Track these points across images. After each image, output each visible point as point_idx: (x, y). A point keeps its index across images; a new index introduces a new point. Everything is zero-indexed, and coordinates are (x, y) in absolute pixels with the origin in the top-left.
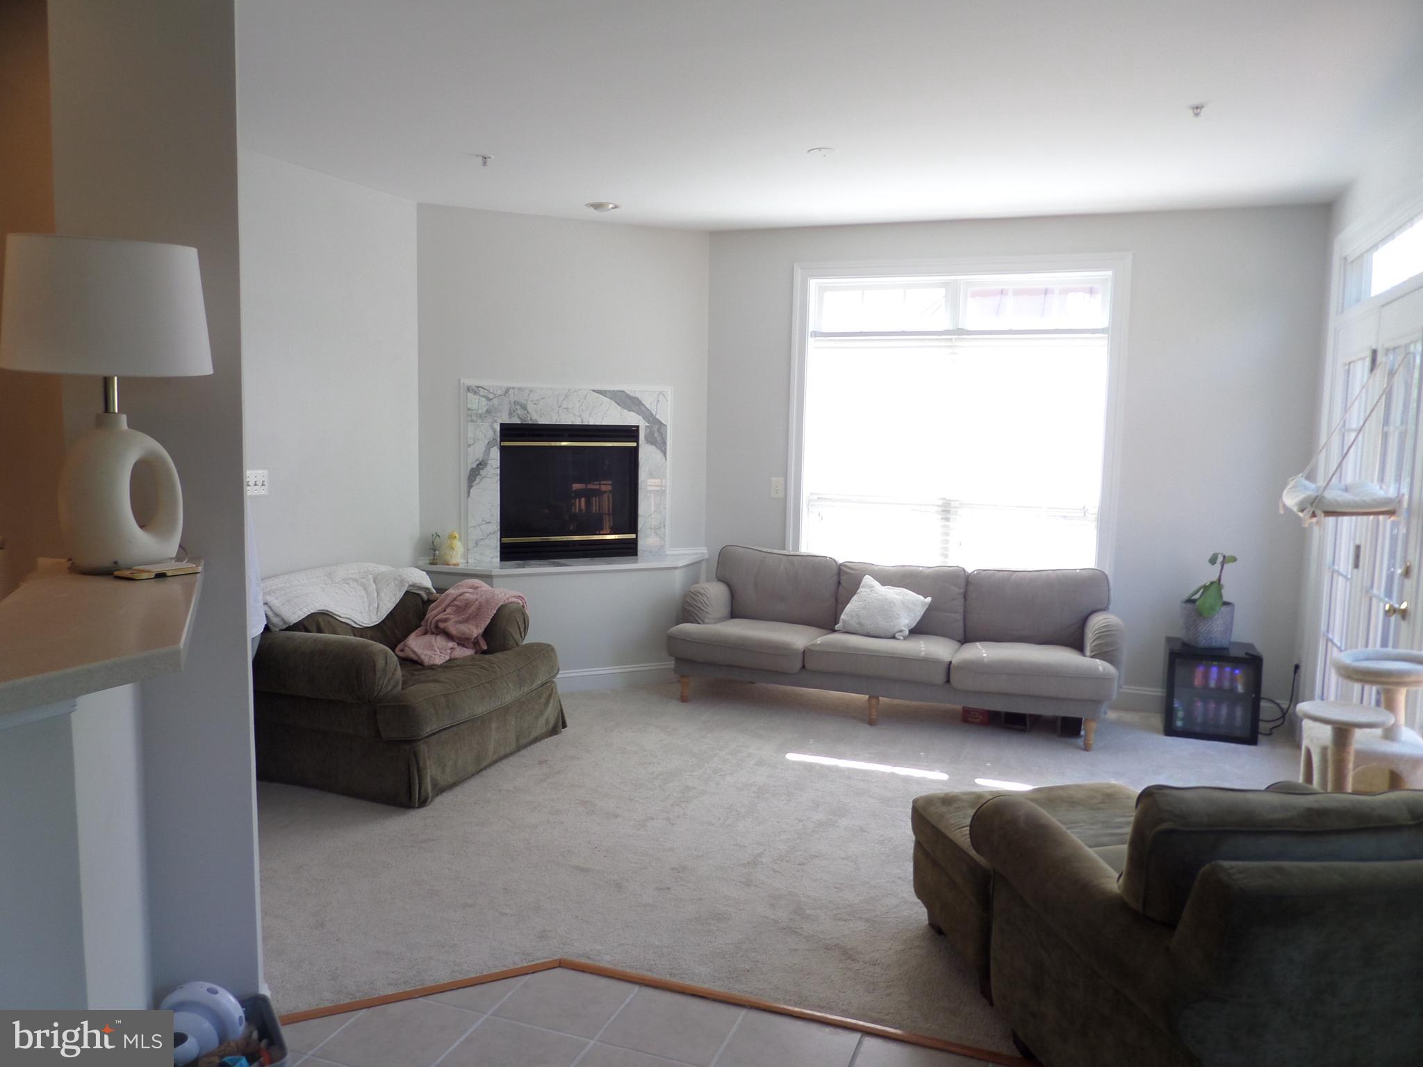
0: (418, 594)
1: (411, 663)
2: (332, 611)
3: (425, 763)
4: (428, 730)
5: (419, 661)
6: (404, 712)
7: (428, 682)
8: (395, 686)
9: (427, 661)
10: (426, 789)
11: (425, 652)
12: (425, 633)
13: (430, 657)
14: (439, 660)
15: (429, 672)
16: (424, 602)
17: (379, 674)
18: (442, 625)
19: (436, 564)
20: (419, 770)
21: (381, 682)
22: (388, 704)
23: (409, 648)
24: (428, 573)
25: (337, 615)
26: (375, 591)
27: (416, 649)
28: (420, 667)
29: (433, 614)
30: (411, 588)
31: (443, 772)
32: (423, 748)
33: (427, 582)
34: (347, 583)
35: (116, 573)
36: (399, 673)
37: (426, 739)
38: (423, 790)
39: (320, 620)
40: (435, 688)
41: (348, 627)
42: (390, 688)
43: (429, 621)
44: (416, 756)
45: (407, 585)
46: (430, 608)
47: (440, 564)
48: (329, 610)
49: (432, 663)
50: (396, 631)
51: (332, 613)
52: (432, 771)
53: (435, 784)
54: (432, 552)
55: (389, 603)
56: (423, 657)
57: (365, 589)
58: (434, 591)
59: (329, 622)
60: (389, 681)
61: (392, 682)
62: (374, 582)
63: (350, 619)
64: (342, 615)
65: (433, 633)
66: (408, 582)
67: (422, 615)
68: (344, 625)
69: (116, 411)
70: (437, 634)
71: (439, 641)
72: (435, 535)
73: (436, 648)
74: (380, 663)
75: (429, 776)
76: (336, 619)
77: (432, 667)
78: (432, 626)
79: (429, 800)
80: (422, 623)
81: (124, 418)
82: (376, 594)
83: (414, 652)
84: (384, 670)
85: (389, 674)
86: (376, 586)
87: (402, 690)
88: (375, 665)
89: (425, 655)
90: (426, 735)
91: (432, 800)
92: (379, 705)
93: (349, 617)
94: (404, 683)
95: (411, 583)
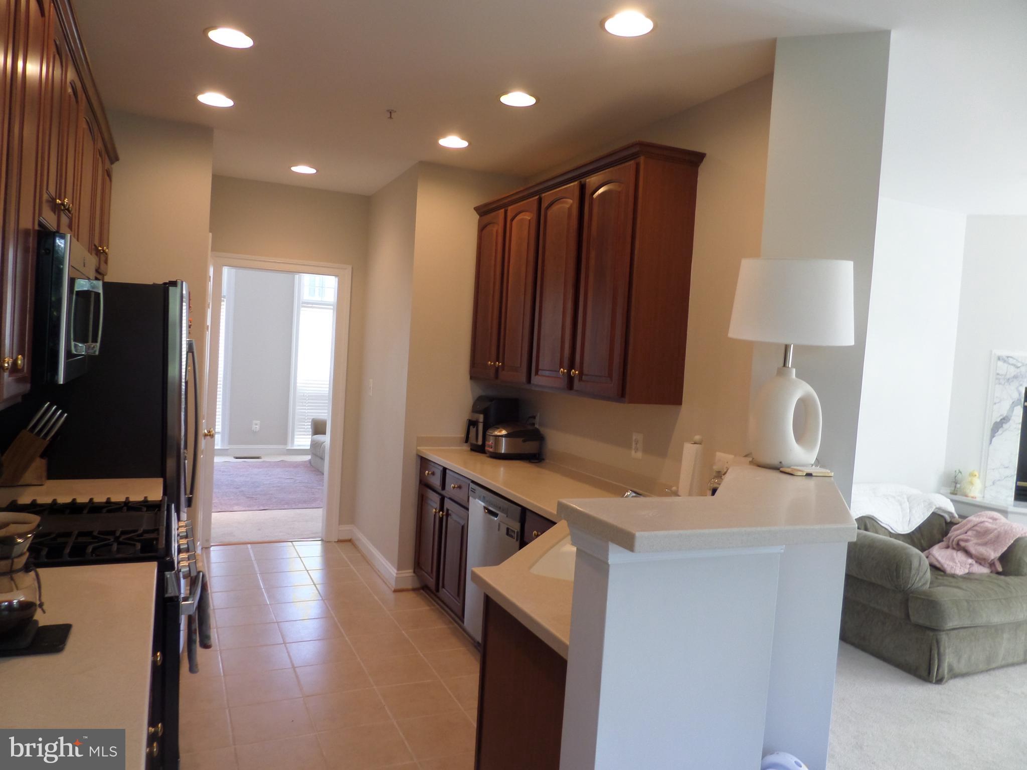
0: (942, 516)
1: (936, 568)
2: (876, 517)
3: (944, 651)
4: (950, 625)
5: (942, 569)
6: (931, 605)
7: (950, 586)
8: (925, 584)
9: (949, 570)
10: (943, 671)
11: (947, 562)
12: (948, 547)
13: (952, 568)
14: (960, 571)
15: (951, 579)
16: (946, 523)
17: (913, 572)
18: (962, 544)
19: (956, 494)
20: (939, 654)
21: (915, 579)
22: (919, 596)
23: (933, 556)
24: (952, 500)
25: (880, 521)
26: (908, 508)
27: (940, 559)
28: (942, 573)
29: (955, 534)
30: (937, 510)
31: (959, 661)
32: (944, 637)
33: (951, 508)
34: (887, 498)
35: (781, 469)
36: (929, 574)
37: (948, 632)
38: (940, 670)
39: (867, 522)
40: (959, 593)
41: (886, 531)
42: (920, 584)
43: (952, 538)
44: (938, 642)
45: (934, 508)
46: (952, 528)
47: (959, 495)
48: (875, 516)
49: (953, 572)
50: (922, 541)
51: (876, 518)
52: (949, 659)
53: (951, 669)
54: (953, 485)
55: (919, 518)
56: (945, 566)
57: (901, 505)
58: (956, 515)
59: (873, 525)
60: (920, 579)
61: (922, 580)
62: (908, 501)
63: (888, 525)
64: (883, 522)
65: (954, 549)
66: (935, 505)
67: (945, 533)
68: (883, 529)
69: (790, 366)
70: (958, 550)
71: (960, 556)
72: (957, 471)
73: (957, 561)
74: (915, 564)
75: (947, 661)
76: (879, 524)
77: (953, 576)
78: (954, 543)
79: (945, 680)
80: (944, 539)
81: (794, 371)
82: (909, 511)
83: (938, 561)
84: (918, 570)
85: (921, 574)
86: (909, 504)
87: (929, 588)
88: (911, 564)
89: (948, 565)
90: (948, 628)
91: (946, 681)
92: (911, 595)
93: (888, 523)
94: (931, 583)
95: (938, 506)
